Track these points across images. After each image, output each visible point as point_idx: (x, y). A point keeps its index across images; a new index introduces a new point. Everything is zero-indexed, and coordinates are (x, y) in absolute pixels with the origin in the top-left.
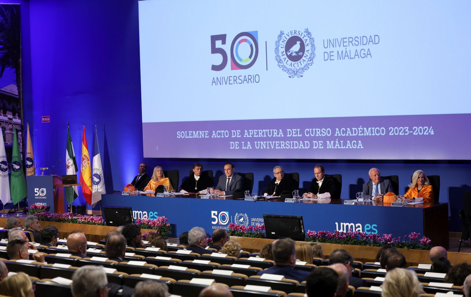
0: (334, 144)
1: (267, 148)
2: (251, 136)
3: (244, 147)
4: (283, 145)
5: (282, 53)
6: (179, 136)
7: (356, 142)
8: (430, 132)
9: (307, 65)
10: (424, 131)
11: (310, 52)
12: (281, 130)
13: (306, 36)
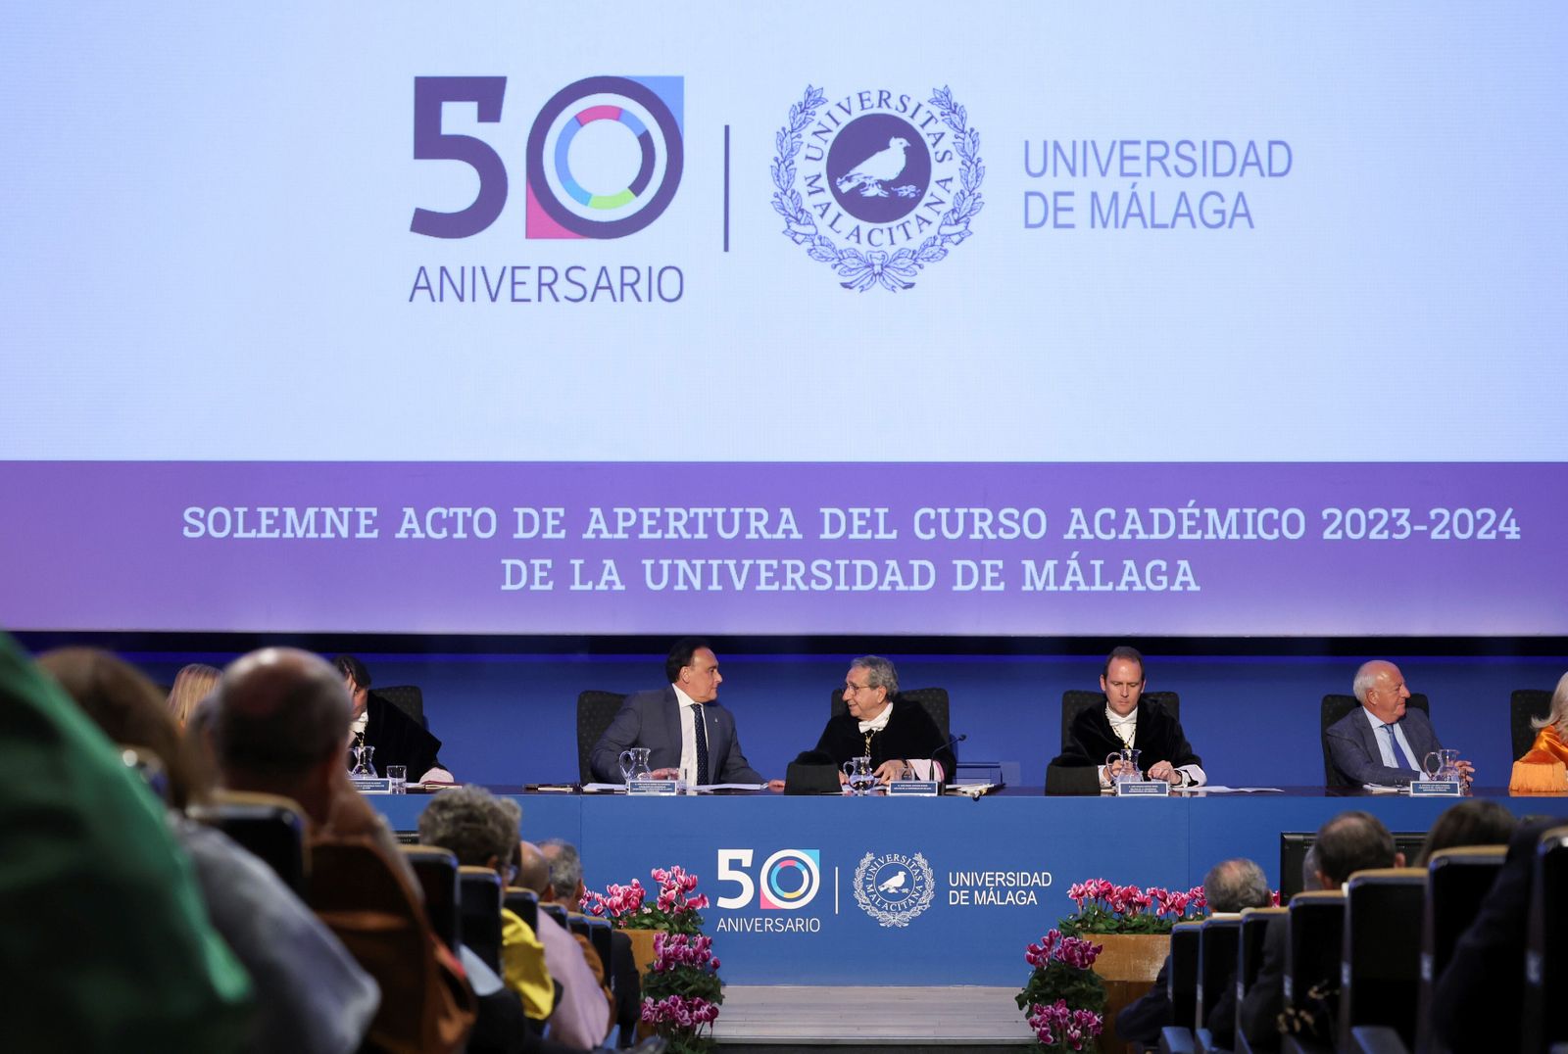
0: (1061, 573)
1: (710, 588)
2: (626, 536)
3: (583, 582)
4: (797, 577)
5: (809, 181)
6: (194, 529)
7: (1168, 566)
8: (1502, 528)
9: (938, 242)
10: (1478, 525)
11: (956, 186)
12: (787, 512)
13: (940, 118)
